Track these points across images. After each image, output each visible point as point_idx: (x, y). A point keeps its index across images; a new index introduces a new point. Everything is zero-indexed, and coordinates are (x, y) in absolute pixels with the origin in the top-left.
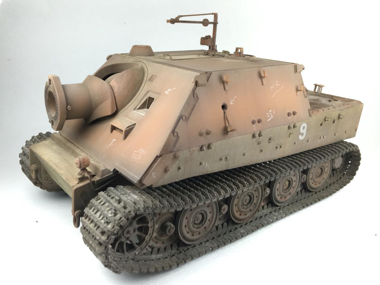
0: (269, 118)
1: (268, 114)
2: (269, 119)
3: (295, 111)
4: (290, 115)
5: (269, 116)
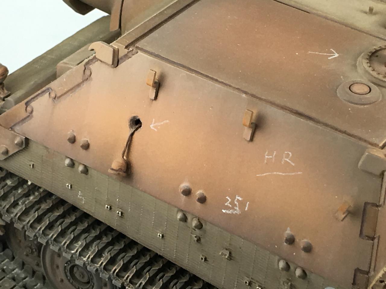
0: (227, 208)
1: (230, 200)
2: (228, 212)
3: (310, 244)
4: (291, 241)
5: (230, 206)
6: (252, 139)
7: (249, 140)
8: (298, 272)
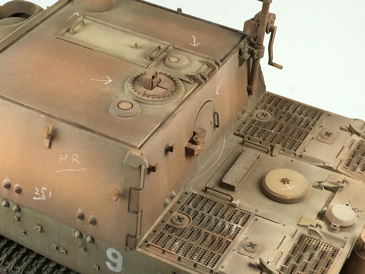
0: (36, 196)
1: (38, 190)
2: (37, 199)
3: (95, 218)
4: (82, 217)
5: (39, 194)
6: (50, 147)
7: (48, 147)
8: (88, 239)
